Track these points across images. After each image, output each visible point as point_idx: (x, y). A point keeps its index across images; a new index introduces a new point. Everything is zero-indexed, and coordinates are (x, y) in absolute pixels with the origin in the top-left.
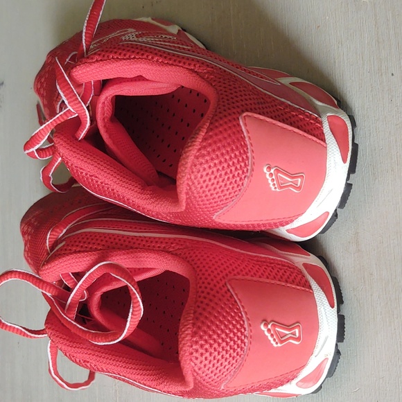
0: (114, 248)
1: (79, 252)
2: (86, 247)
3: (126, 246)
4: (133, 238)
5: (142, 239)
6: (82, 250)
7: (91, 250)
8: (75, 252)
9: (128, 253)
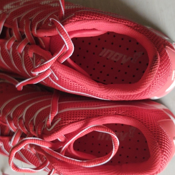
0: (90, 117)
1: (73, 122)
2: (76, 119)
3: (96, 115)
4: (96, 110)
5: (102, 110)
6: (74, 121)
7: (79, 121)
8: (71, 123)
9: (99, 119)
